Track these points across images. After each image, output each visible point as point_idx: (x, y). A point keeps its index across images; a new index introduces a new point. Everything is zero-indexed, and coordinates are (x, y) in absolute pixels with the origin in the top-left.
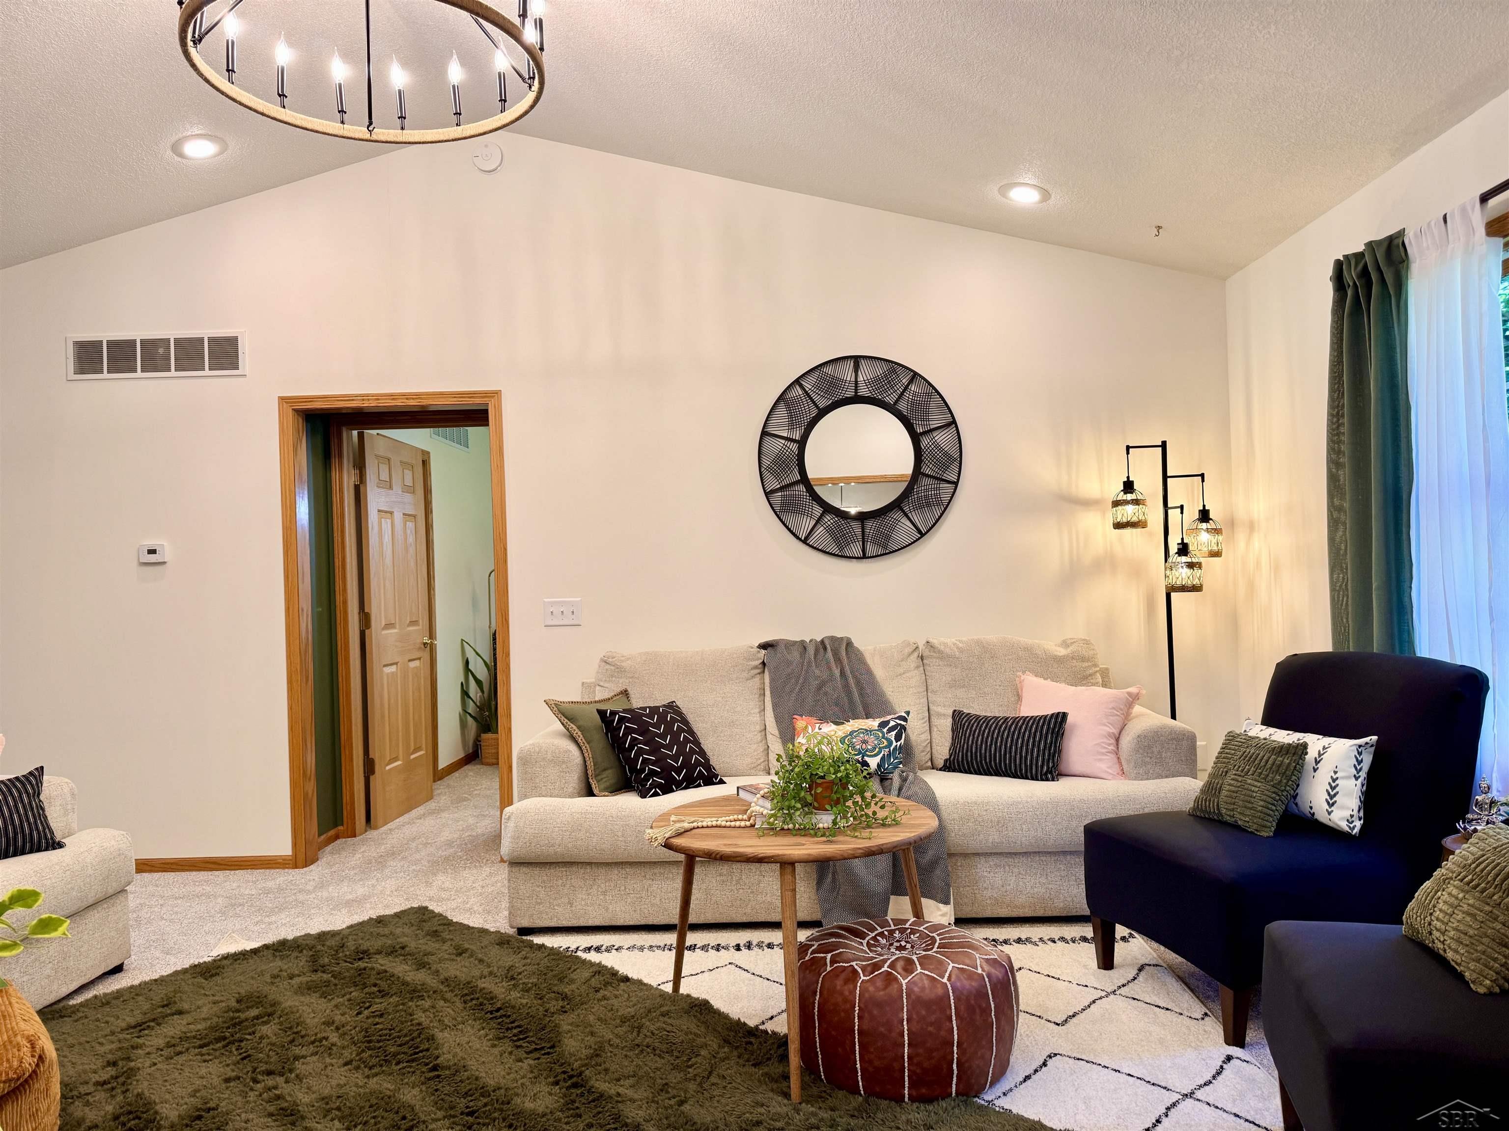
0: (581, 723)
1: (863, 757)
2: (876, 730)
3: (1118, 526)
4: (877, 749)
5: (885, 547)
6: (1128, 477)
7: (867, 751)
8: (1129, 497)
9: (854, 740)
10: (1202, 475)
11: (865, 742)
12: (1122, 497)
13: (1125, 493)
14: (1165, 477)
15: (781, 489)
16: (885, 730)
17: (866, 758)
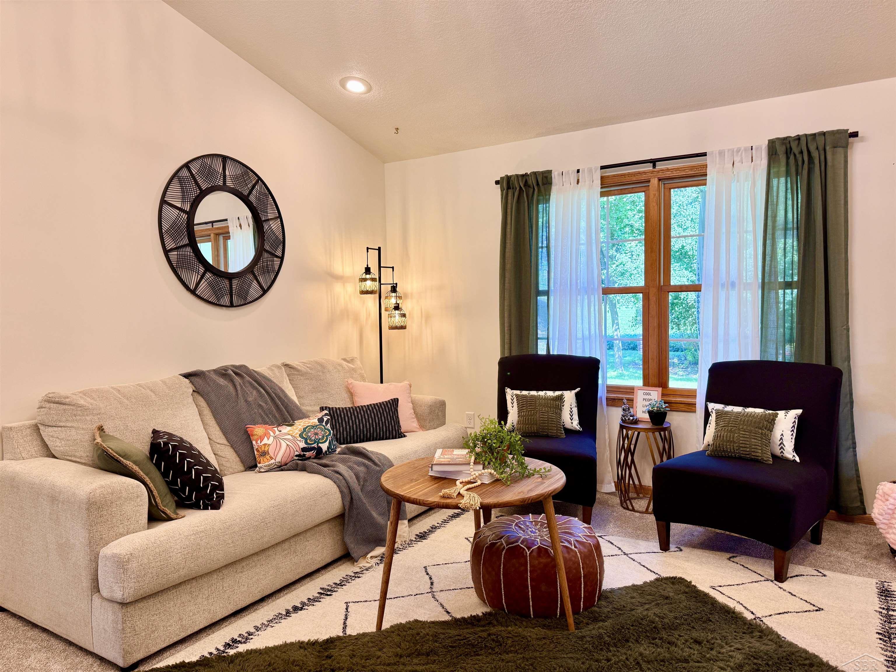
0: (134, 458)
1: (318, 444)
2: (318, 425)
3: (363, 292)
4: (325, 437)
5: (246, 299)
6: (367, 265)
7: (319, 440)
8: (368, 276)
9: (309, 434)
10: (393, 268)
11: (316, 434)
12: (364, 276)
13: (366, 274)
14: (380, 267)
15: (177, 249)
16: (324, 424)
17: (320, 445)
